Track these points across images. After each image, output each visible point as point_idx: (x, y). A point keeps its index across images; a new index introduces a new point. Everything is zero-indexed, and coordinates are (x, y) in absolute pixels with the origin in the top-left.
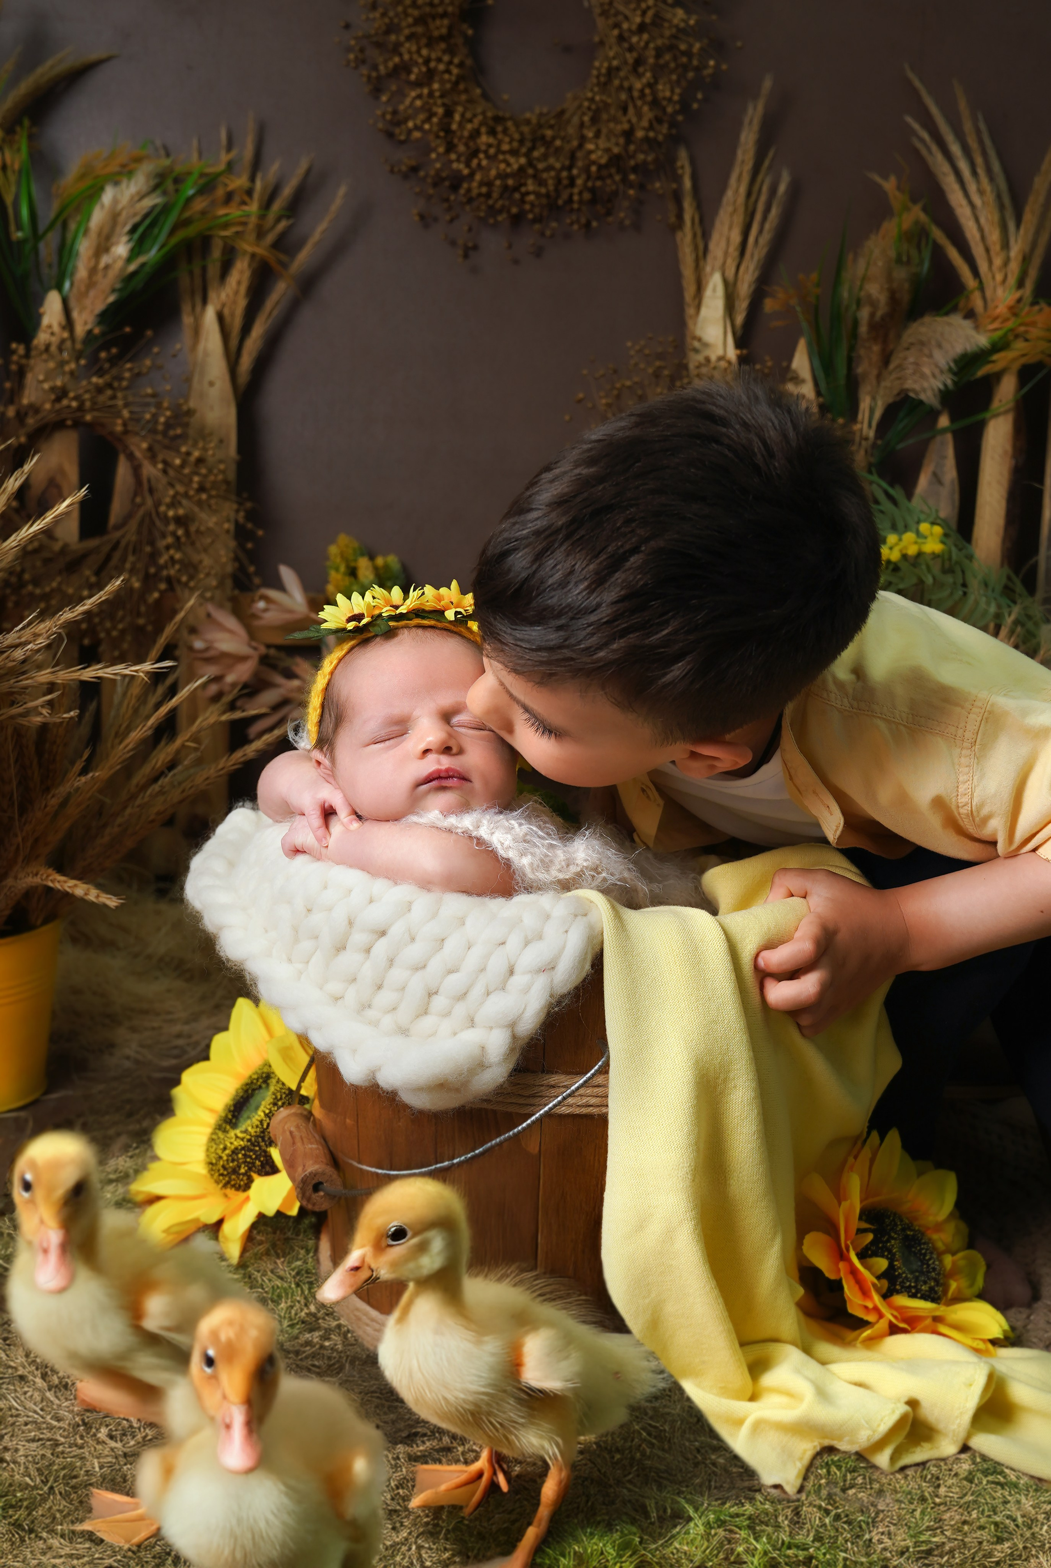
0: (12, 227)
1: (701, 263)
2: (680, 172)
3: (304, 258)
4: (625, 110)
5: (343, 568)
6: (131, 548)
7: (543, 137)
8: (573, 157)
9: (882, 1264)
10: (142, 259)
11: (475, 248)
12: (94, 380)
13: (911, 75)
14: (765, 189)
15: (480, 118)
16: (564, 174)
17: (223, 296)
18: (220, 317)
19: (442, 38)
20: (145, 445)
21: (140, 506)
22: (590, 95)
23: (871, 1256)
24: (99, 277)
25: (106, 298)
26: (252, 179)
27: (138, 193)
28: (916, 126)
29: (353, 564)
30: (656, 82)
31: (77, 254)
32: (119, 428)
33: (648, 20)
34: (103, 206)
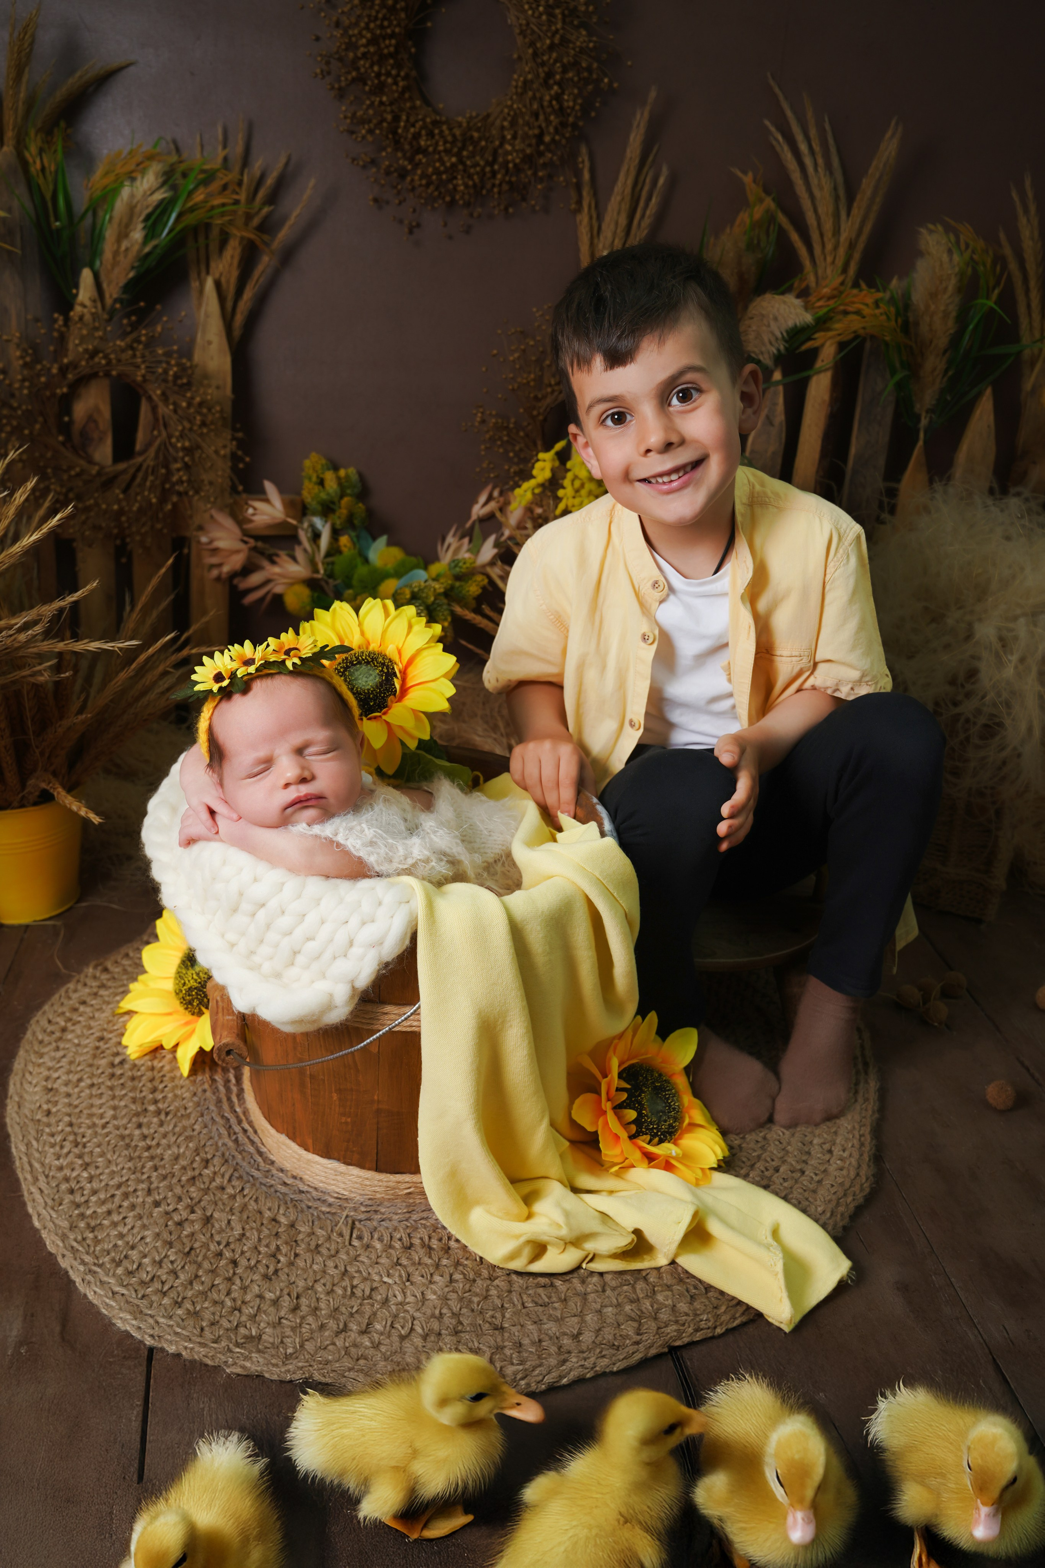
0: (52, 219)
1: (596, 241)
2: (581, 166)
3: (284, 234)
4: (536, 115)
5: (314, 479)
6: (150, 470)
7: (472, 137)
8: (495, 153)
9: (632, 1114)
10: (154, 242)
11: (418, 225)
12: (118, 343)
13: (772, 83)
14: (648, 181)
15: (421, 123)
16: (488, 169)
17: (221, 266)
18: (218, 284)
19: (391, 55)
20: (159, 392)
21: (156, 437)
22: (509, 103)
23: (626, 1108)
24: (121, 258)
25: (127, 274)
26: (242, 174)
27: (150, 189)
28: (773, 129)
29: (321, 476)
30: (563, 93)
31: (104, 238)
32: (139, 379)
33: (557, 40)
34: (122, 200)
